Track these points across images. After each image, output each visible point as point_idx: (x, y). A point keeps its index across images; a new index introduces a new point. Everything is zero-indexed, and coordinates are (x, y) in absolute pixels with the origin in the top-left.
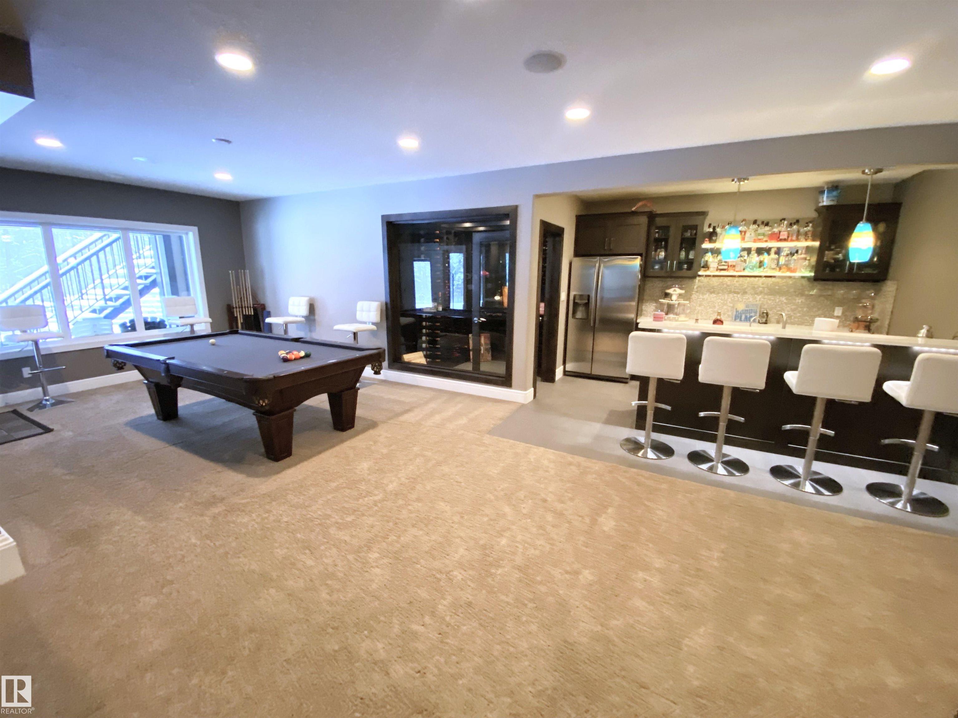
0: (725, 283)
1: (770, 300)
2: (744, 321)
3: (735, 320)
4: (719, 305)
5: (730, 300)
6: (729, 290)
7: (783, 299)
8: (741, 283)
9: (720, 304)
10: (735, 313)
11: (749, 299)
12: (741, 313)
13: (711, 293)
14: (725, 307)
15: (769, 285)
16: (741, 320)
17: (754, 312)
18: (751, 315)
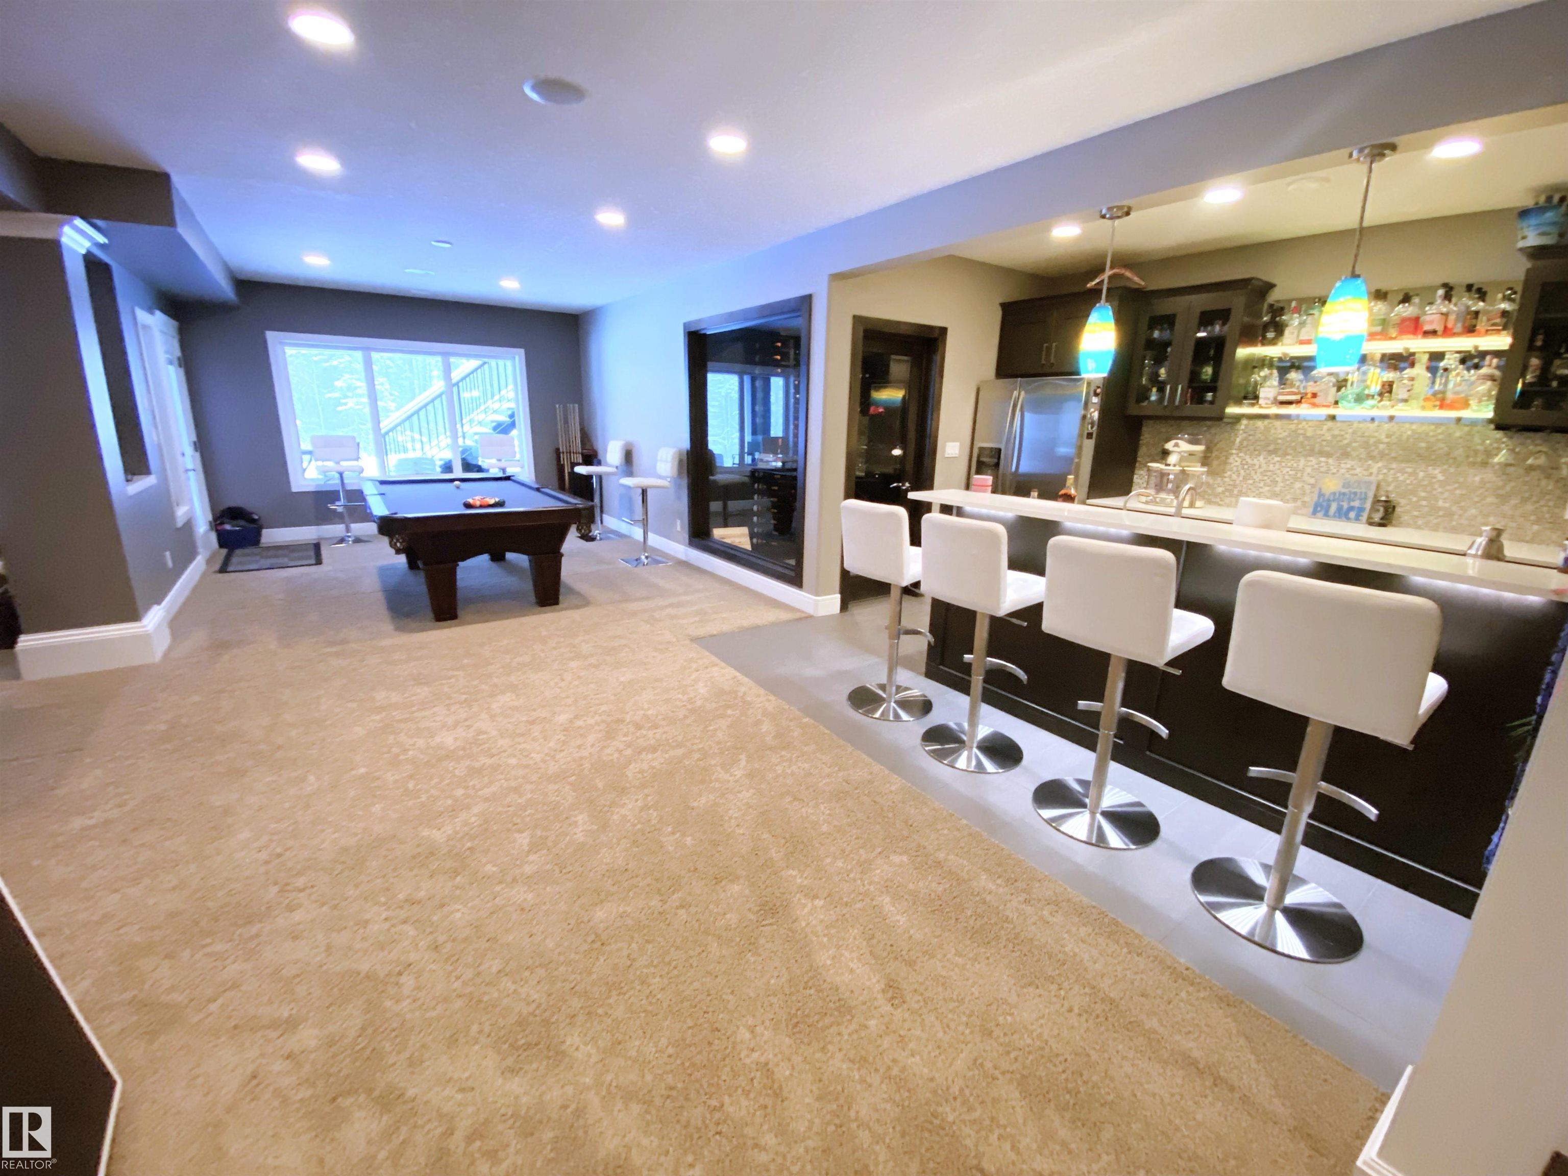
0: (1300, 432)
1: (1403, 473)
2: (1334, 516)
3: (1314, 513)
4: (1284, 480)
5: (1309, 470)
6: (1308, 448)
7: (1438, 473)
8: (1336, 432)
9: (1287, 477)
10: (1315, 498)
11: (1353, 468)
12: (1329, 500)
13: (1271, 453)
14: (1298, 485)
15: (1405, 437)
16: (1326, 515)
17: (1361, 499)
18: (1352, 504)
